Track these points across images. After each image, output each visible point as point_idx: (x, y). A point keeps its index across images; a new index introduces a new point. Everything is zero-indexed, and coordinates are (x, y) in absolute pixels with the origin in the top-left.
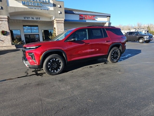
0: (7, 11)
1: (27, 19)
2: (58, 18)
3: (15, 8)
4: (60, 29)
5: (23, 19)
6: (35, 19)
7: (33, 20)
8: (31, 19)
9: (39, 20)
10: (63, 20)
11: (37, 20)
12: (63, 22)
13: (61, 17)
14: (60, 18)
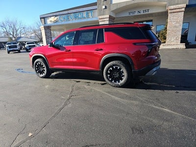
0: (110, 9)
1: (132, 15)
2: (174, 5)
3: (117, 4)
4: (174, 22)
5: (128, 15)
6: (142, 13)
7: (139, 14)
8: (136, 14)
9: (147, 13)
10: (184, 5)
11: (145, 13)
12: (183, 9)
13: (179, 2)
14: (177, 4)
